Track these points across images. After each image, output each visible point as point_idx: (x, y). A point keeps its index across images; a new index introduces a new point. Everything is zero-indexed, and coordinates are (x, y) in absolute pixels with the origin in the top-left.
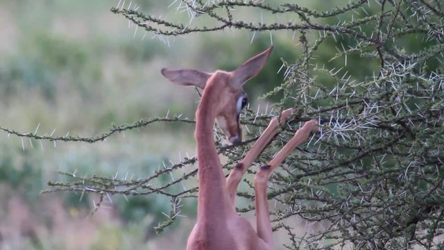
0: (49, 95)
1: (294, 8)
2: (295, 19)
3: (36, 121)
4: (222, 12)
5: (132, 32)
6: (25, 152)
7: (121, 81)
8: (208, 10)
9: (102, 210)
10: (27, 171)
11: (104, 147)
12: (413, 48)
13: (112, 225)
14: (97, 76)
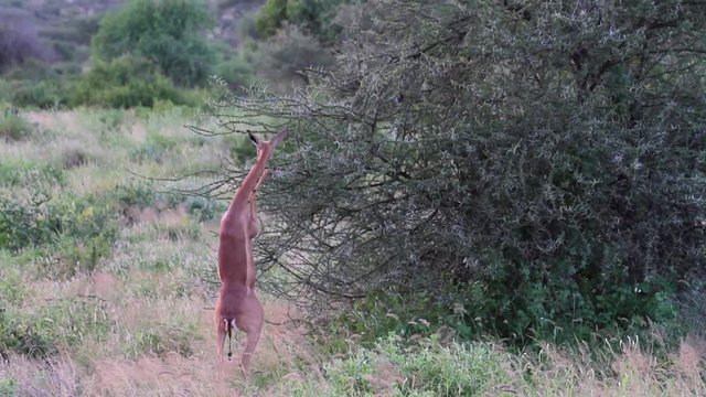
0: (159, 161)
1: (261, 124)
2: (261, 128)
3: (153, 172)
4: (231, 126)
5: (192, 135)
6: (148, 184)
7: (189, 154)
8: (225, 125)
9: (181, 208)
10: (149, 192)
11: (182, 181)
12: (313, 140)
13: (185, 215)
14: (179, 152)
